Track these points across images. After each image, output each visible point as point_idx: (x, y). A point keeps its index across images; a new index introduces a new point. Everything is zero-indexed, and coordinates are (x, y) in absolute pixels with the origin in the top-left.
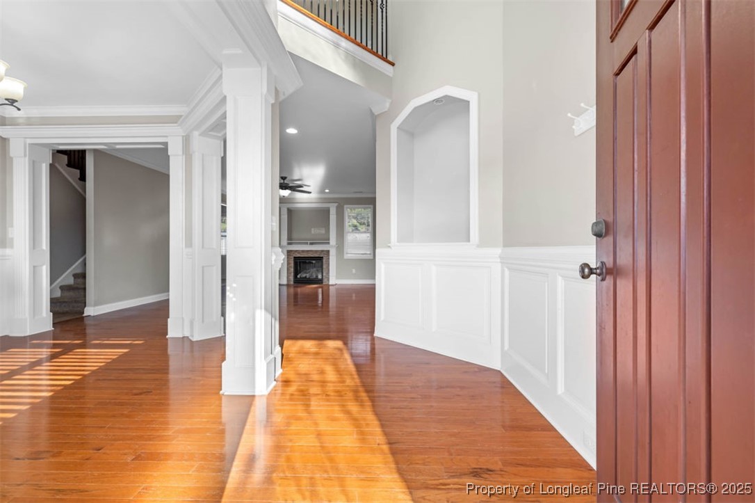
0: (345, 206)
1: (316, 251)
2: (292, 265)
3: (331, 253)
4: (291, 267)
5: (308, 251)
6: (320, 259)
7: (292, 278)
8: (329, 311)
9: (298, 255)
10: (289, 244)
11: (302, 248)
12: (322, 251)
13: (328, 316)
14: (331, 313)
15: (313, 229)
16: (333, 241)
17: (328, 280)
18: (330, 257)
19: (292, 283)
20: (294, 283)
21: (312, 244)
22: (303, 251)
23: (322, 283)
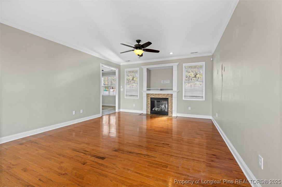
0: (184, 65)
1: (164, 95)
2: (150, 102)
3: (173, 96)
4: (149, 104)
5: (159, 94)
6: (166, 99)
7: (149, 110)
9: (153, 97)
10: (148, 90)
12: (168, 94)
15: (162, 81)
16: (175, 88)
17: (172, 113)
18: (173, 99)
19: (149, 113)
20: (151, 113)
21: (161, 90)
22: (156, 94)
23: (168, 115)
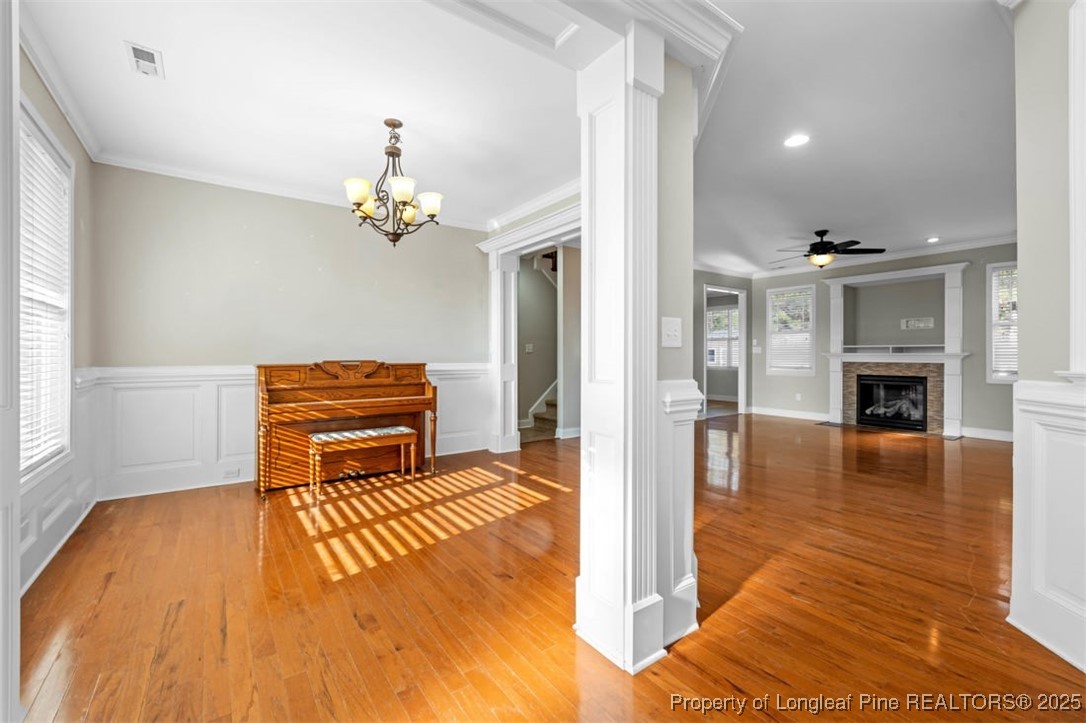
0: (989, 267)
1: (909, 366)
2: (854, 389)
3: (947, 370)
4: (850, 393)
5: (888, 365)
6: (923, 381)
7: (853, 414)
8: (942, 490)
9: (868, 372)
10: (847, 350)
11: (876, 359)
12: (925, 365)
13: (942, 501)
14: (947, 496)
15: (903, 322)
16: (953, 342)
17: (941, 425)
18: (946, 378)
19: (854, 422)
20: (858, 422)
21: (899, 350)
22: (878, 365)
23: (924, 430)
